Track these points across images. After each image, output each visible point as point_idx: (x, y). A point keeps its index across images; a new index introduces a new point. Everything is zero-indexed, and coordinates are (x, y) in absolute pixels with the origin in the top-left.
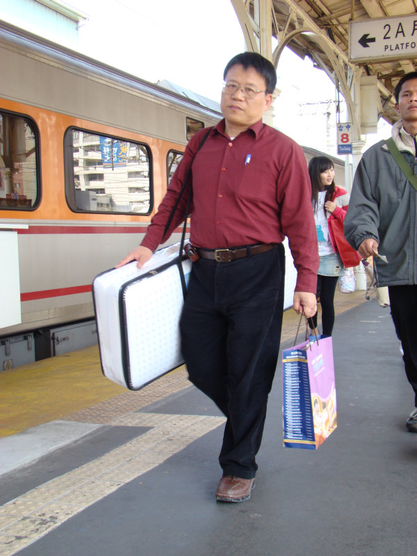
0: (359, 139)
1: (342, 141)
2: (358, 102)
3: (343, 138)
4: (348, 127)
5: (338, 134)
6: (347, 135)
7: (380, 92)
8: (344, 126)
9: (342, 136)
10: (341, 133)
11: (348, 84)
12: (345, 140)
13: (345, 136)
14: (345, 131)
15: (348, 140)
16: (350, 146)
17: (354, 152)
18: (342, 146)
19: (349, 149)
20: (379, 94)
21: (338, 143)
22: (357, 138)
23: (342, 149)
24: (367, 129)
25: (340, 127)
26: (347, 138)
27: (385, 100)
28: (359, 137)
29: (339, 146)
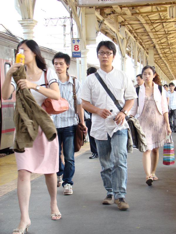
0: (85, 48)
1: (75, 49)
2: (84, 24)
3: (75, 48)
4: (78, 41)
5: (72, 45)
6: (78, 46)
7: (98, 18)
8: (76, 40)
9: (75, 46)
10: (74, 44)
11: (78, 13)
12: (76, 49)
13: (76, 47)
14: (76, 43)
15: (78, 49)
16: (80, 53)
17: (82, 56)
18: (75, 53)
19: (79, 55)
20: (96, 20)
21: (72, 51)
22: (84, 47)
23: (75, 55)
24: (90, 42)
25: (73, 41)
26: (78, 48)
27: (100, 23)
28: (85, 47)
29: (73, 53)
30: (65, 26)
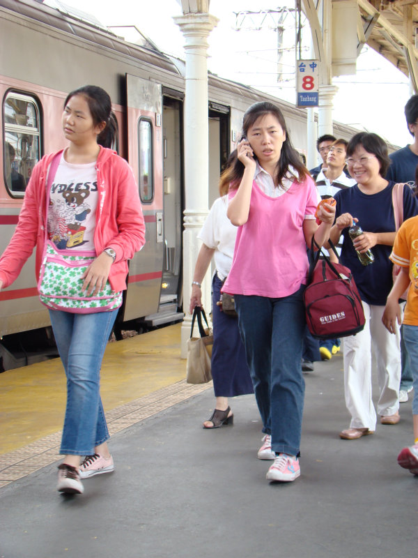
0: (329, 84)
1: (304, 87)
2: (328, 26)
3: (306, 83)
4: (313, 66)
5: (298, 77)
6: (312, 79)
7: (362, 10)
8: (307, 64)
9: (304, 79)
10: (303, 75)
11: (314, 0)
12: (308, 86)
13: (308, 80)
14: (308, 72)
15: (312, 86)
16: (316, 95)
17: (321, 102)
18: (304, 95)
19: (314, 99)
20: (360, 14)
21: (297, 90)
22: (326, 81)
23: (304, 100)
24: (341, 68)
25: (301, 66)
26: (311, 82)
27: (369, 21)
28: (329, 80)
29: (299, 94)
30: (281, 30)
